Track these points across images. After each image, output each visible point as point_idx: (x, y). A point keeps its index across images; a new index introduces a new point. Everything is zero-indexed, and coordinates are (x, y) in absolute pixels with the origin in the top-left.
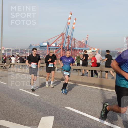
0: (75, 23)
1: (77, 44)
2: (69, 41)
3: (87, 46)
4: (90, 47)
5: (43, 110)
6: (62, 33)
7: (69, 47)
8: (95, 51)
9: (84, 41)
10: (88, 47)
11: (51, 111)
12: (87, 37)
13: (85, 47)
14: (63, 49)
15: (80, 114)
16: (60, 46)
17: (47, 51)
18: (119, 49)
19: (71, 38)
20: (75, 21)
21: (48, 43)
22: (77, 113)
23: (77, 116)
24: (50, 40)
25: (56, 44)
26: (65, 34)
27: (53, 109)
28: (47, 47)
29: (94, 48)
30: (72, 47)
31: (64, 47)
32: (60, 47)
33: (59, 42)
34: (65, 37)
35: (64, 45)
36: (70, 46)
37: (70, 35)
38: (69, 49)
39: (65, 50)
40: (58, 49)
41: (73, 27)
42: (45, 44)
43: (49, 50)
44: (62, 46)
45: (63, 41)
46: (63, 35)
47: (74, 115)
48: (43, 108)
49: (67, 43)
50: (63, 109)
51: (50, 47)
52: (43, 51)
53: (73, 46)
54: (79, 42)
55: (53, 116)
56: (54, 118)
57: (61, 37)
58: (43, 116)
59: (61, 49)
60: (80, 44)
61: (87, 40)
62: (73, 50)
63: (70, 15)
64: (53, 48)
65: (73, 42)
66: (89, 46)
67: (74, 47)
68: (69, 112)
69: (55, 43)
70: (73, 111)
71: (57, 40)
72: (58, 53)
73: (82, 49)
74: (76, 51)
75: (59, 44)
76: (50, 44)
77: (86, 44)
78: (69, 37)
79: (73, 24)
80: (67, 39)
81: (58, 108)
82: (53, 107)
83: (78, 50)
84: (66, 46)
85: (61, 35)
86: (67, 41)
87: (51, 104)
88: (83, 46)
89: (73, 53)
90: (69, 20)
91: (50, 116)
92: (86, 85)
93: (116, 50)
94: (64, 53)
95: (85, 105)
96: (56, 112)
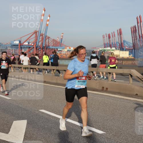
0: (48, 20)
1: (52, 43)
2: (42, 39)
3: (62, 45)
4: (65, 46)
5: (15, 114)
6: (35, 30)
7: (43, 46)
8: (70, 50)
9: (58, 39)
10: (64, 46)
11: (24, 114)
12: (62, 35)
13: (60, 46)
14: (36, 48)
15: (55, 117)
16: (33, 44)
17: (18, 50)
18: (96, 48)
19: (45, 36)
20: (49, 17)
21: (20, 42)
22: (51, 116)
23: (52, 118)
24: (22, 38)
25: (29, 43)
26: (39, 32)
27: (26, 113)
28: (19, 46)
29: (69, 47)
30: (46, 46)
31: (37, 45)
32: (33, 46)
33: (32, 40)
34: (38, 35)
35: (37, 44)
36: (43, 44)
37: (44, 33)
38: (42, 48)
39: (38, 49)
40: (31, 48)
41: (47, 24)
42: (16, 43)
43: (21, 49)
44: (35, 44)
45: (36, 39)
46: (36, 32)
47: (49, 118)
48: (15, 111)
49: (40, 41)
50: (37, 112)
51: (22, 46)
52: (14, 50)
53: (47, 44)
54: (54, 40)
55: (26, 119)
56: (27, 122)
57: (34, 35)
58: (15, 120)
59: (34, 48)
60: (55, 43)
61: (62, 38)
62: (47, 49)
63: (44, 11)
64: (26, 47)
65: (47, 40)
66: (64, 44)
67: (49, 46)
68: (43, 115)
69: (27, 41)
70: (47, 114)
71: (30, 38)
72: (31, 52)
73: (57, 48)
74: (50, 50)
75: (32, 43)
76: (22, 42)
77: (61, 42)
78: (42, 35)
79: (47, 21)
80: (41, 37)
81: (31, 111)
82: (26, 110)
83: (53, 49)
84: (39, 45)
85: (34, 33)
86: (40, 40)
87: (23, 107)
88: (58, 45)
89: (47, 52)
90: (43, 17)
91: (22, 120)
92: (61, 86)
93: (93, 49)
94: (38, 52)
95: (61, 107)
96: (29, 115)
